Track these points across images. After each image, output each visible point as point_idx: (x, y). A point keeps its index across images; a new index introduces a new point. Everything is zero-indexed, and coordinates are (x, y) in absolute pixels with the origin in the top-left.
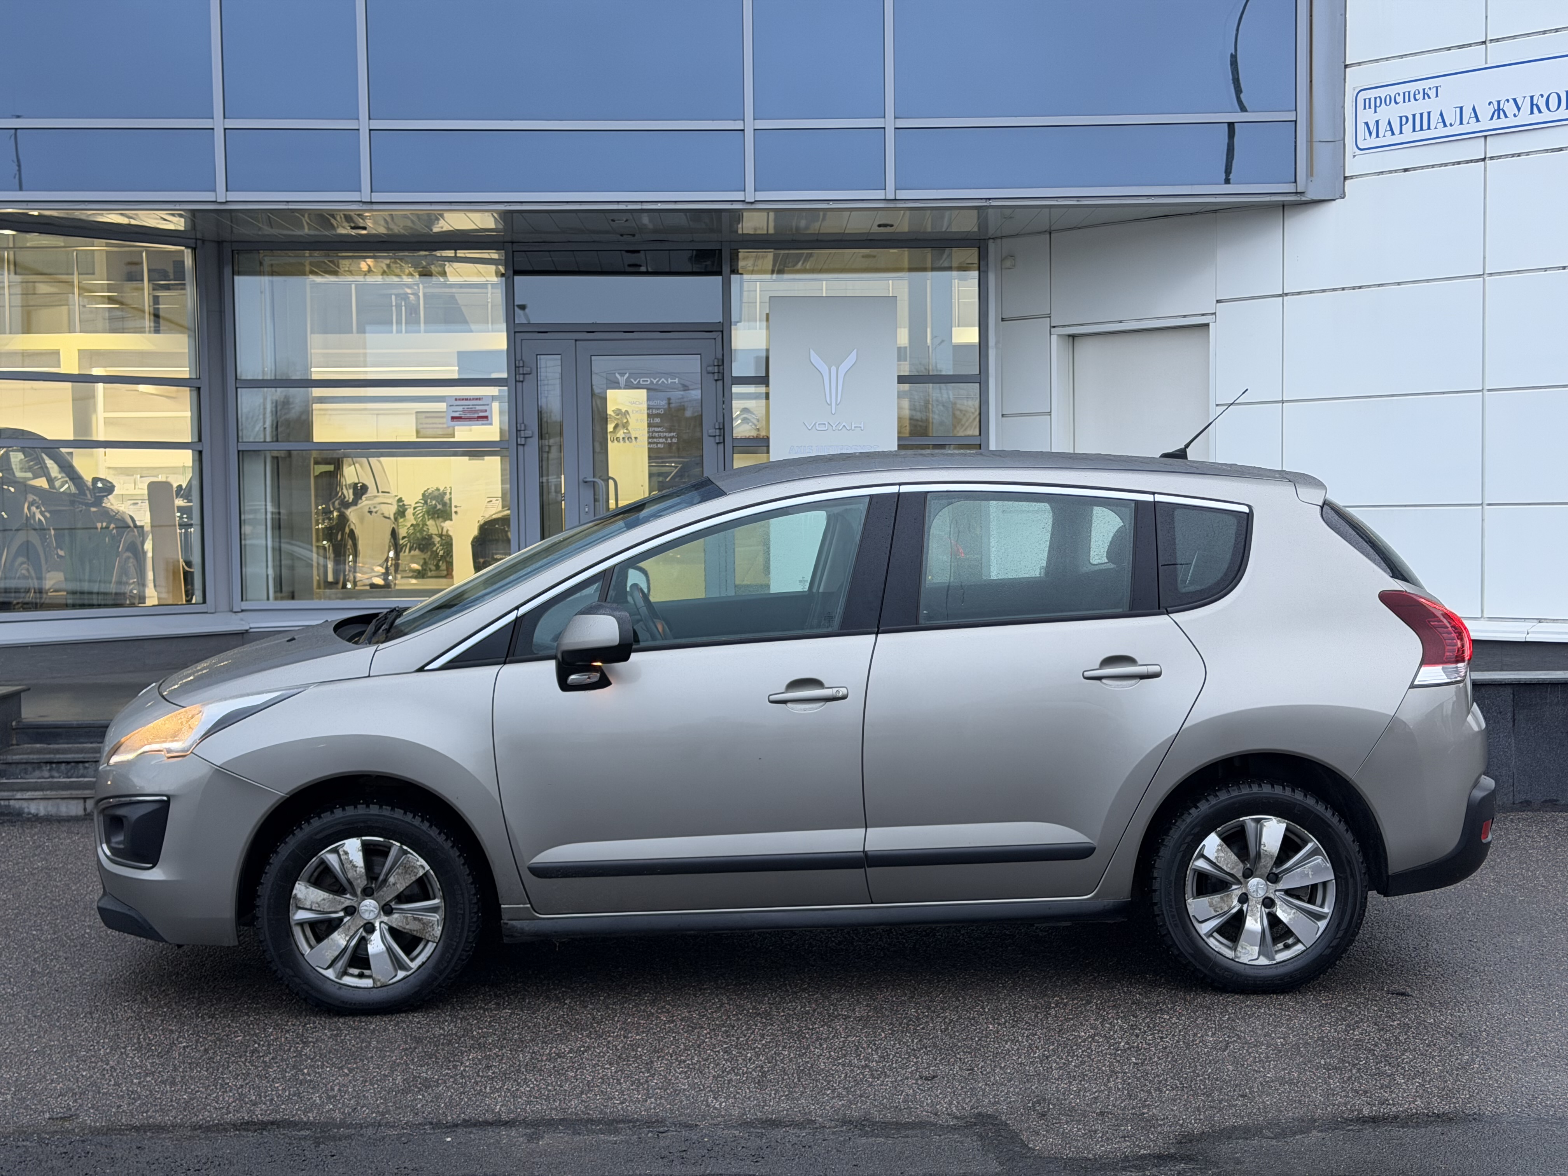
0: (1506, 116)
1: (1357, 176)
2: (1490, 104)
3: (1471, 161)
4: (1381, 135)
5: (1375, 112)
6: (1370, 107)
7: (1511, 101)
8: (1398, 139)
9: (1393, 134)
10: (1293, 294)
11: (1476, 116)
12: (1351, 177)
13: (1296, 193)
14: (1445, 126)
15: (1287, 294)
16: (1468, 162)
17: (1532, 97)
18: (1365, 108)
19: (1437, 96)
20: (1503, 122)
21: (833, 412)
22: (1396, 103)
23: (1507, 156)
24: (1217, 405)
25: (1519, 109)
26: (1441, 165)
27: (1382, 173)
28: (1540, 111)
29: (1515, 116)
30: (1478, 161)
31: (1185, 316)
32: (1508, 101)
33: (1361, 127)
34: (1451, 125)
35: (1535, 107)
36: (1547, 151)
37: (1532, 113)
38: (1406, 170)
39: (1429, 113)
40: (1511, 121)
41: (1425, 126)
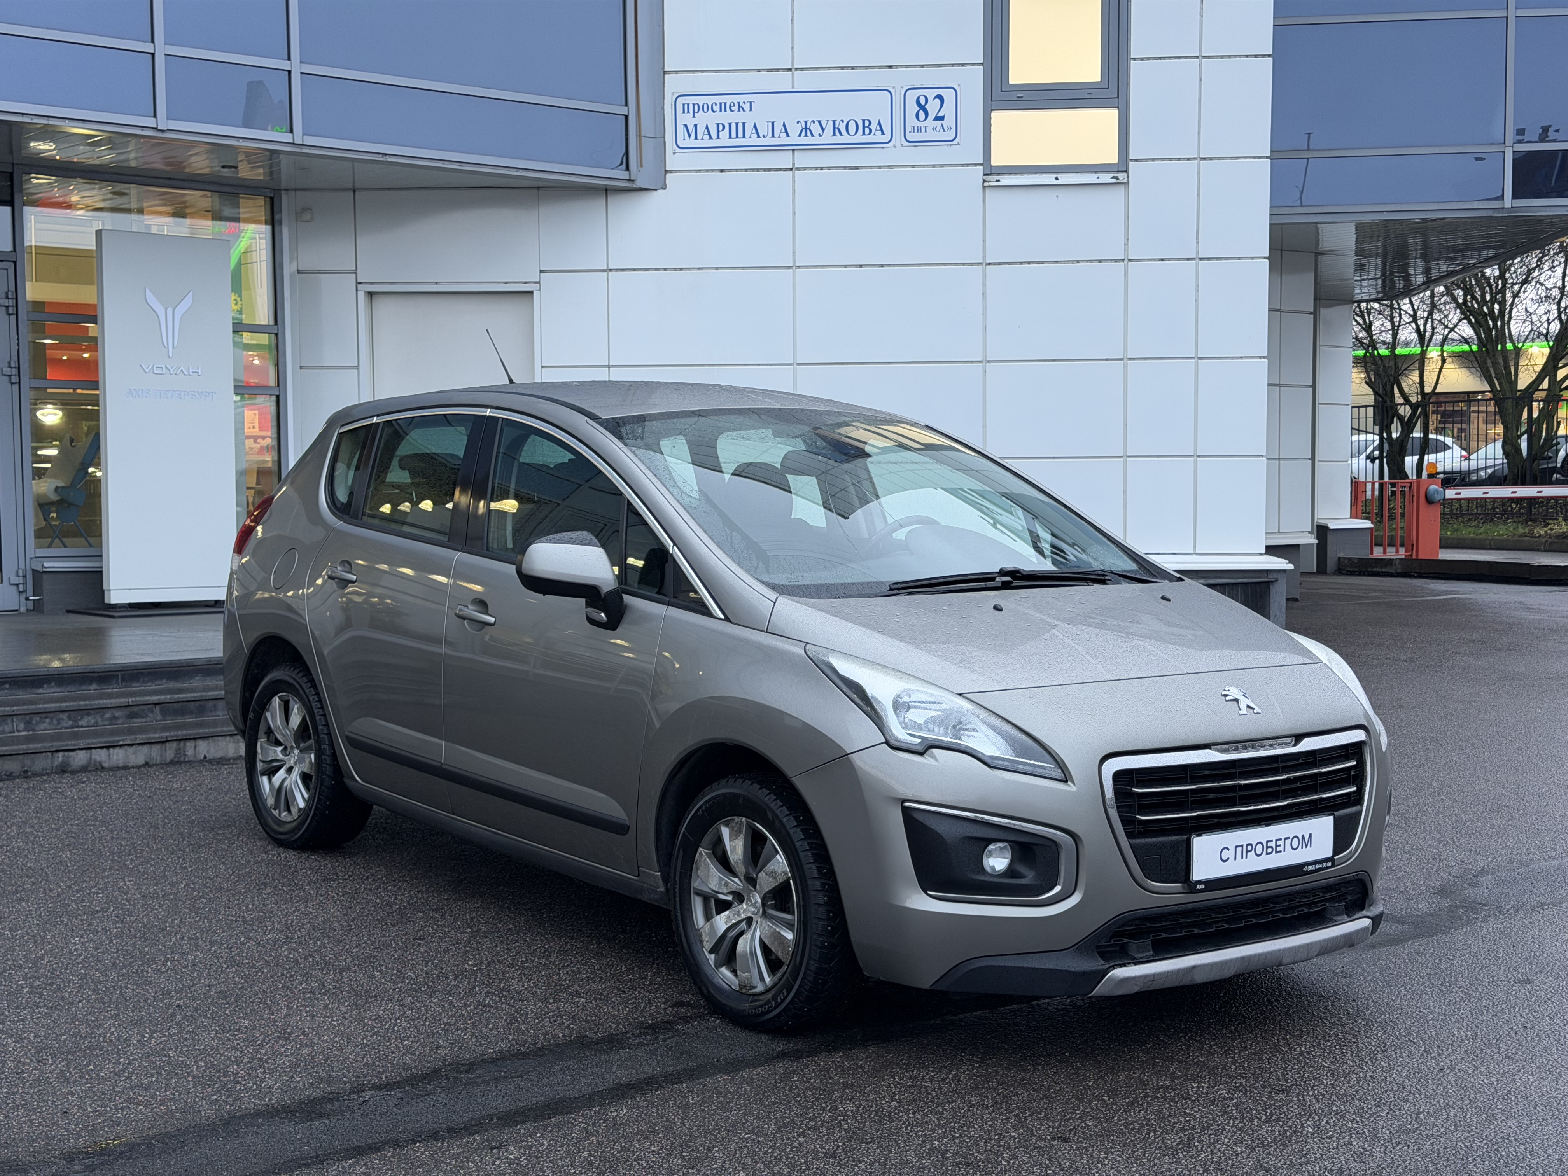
0: (812, 135)
1: (676, 171)
2: (798, 122)
3: (780, 169)
4: (699, 137)
5: (694, 116)
6: (688, 112)
7: (817, 123)
8: (715, 142)
9: (711, 138)
10: (617, 270)
11: (786, 132)
12: (671, 172)
13: (629, 180)
14: (759, 136)
15: (611, 270)
16: (777, 170)
17: (834, 122)
18: (684, 112)
19: (751, 110)
20: (809, 140)
21: (171, 355)
22: (713, 111)
23: (811, 168)
24: (542, 367)
25: (823, 130)
26: (753, 170)
27: (700, 171)
28: (841, 134)
29: (820, 135)
30: (786, 170)
31: (506, 283)
32: (814, 122)
33: (681, 128)
34: (764, 136)
35: (837, 131)
36: (845, 168)
37: (834, 134)
38: (722, 171)
39: (744, 124)
40: (816, 140)
41: (740, 134)
